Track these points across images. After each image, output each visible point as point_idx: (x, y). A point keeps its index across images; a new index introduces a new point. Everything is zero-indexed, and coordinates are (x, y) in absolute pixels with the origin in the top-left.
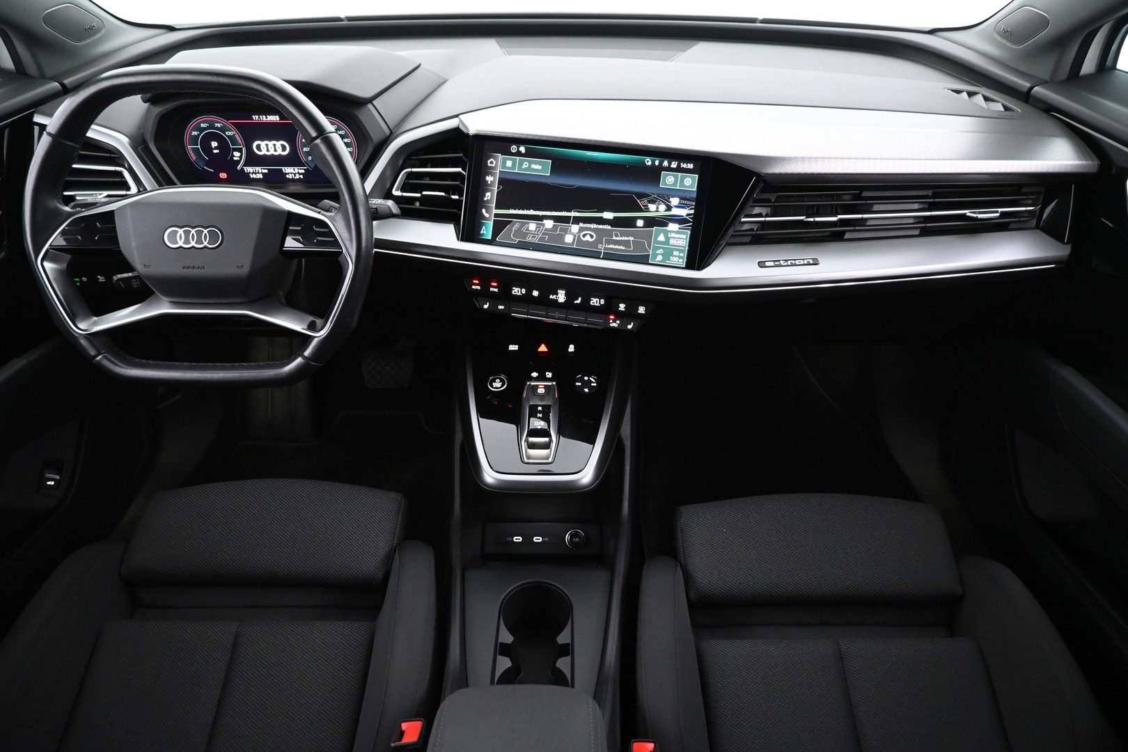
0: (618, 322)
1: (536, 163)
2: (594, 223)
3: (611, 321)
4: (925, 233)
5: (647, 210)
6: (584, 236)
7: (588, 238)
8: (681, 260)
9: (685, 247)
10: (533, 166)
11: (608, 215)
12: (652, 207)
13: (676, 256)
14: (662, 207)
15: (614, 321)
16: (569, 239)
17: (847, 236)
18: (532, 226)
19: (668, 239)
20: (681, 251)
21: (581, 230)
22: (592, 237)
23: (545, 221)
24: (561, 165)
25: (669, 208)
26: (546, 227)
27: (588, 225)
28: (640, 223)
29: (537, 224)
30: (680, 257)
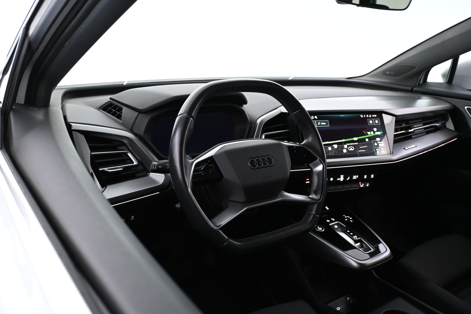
0: (363, 184)
1: (323, 122)
2: (352, 143)
3: (360, 185)
4: (428, 133)
5: (367, 135)
6: (350, 148)
7: (351, 149)
8: (385, 151)
9: (384, 146)
10: (322, 124)
11: (355, 139)
12: (369, 133)
13: (383, 150)
14: (372, 133)
15: (362, 185)
16: (345, 151)
17: (413, 137)
18: (330, 149)
19: (378, 144)
20: (384, 148)
21: (348, 146)
22: (353, 149)
23: (334, 145)
24: (332, 121)
25: (374, 132)
26: (335, 147)
27: (350, 144)
28: (367, 140)
29: (331, 147)
30: (384, 150)
